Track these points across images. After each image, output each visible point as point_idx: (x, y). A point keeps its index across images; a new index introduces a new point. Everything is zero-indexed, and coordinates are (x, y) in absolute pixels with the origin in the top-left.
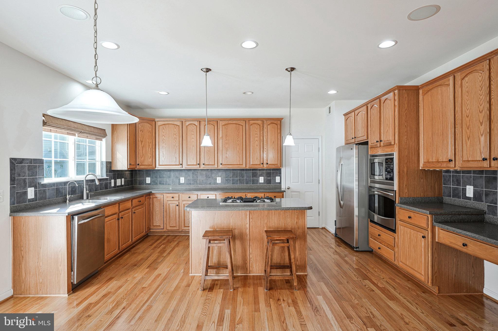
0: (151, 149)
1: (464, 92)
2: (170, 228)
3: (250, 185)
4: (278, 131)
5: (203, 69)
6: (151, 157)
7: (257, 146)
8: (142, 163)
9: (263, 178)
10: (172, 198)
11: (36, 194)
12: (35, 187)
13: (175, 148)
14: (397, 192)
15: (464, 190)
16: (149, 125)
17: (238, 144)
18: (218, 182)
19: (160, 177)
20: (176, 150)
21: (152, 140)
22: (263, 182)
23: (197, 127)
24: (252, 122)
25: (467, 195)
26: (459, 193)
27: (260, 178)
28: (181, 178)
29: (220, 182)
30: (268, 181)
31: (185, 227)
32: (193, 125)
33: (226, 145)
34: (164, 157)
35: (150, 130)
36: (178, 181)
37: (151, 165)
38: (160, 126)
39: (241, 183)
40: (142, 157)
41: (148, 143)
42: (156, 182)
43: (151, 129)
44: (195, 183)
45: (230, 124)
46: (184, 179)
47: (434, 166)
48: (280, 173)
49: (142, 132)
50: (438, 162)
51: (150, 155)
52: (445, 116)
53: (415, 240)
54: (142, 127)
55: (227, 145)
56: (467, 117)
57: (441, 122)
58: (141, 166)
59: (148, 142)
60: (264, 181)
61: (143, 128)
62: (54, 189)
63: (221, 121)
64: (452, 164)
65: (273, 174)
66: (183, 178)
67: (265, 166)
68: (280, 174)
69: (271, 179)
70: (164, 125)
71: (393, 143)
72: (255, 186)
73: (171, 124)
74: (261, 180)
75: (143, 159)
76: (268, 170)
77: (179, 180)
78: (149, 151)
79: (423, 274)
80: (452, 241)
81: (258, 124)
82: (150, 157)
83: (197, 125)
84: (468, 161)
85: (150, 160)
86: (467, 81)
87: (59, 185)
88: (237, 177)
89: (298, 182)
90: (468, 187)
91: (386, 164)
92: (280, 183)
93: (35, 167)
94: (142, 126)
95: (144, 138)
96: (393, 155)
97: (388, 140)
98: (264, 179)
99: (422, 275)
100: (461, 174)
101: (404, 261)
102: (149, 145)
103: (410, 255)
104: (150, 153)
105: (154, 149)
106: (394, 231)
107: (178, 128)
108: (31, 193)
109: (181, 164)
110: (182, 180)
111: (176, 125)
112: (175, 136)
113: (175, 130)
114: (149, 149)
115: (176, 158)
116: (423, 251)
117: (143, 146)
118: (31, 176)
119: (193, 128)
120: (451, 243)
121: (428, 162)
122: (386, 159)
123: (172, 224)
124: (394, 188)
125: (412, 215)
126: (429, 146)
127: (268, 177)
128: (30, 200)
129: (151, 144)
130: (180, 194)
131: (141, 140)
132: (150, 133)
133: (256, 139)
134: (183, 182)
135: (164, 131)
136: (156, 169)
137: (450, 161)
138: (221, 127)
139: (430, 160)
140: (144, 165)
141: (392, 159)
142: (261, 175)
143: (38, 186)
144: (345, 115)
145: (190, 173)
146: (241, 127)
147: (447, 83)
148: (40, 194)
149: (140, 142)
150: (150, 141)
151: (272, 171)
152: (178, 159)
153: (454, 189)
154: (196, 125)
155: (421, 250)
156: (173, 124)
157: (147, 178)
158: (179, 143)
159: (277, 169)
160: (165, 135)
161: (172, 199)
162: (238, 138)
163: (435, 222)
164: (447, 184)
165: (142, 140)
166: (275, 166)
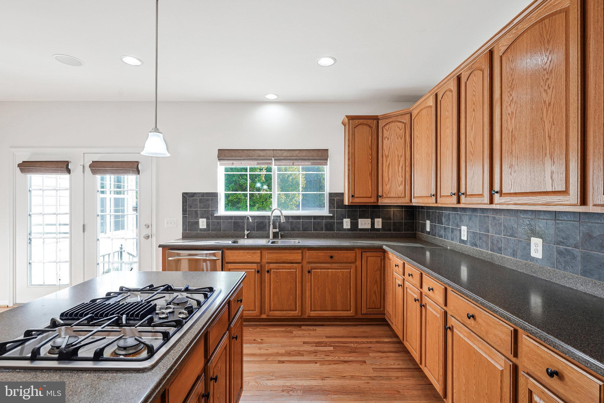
6: (402, 182)
8: (387, 193)
11: (208, 225)
12: (208, 218)
13: (428, 158)
16: (400, 125)
21: (404, 153)
23: (454, 94)
35: (402, 132)
37: (403, 197)
38: (414, 119)
40: (387, 184)
43: (402, 130)
44: (484, 244)
46: (467, 231)
49: (388, 139)
51: (400, 179)
54: (387, 131)
59: (398, 155)
61: (389, 132)
62: (231, 222)
70: (418, 114)
73: (423, 108)
75: (389, 186)
78: (399, 172)
82: (400, 184)
85: (402, 187)
87: (238, 219)
93: (208, 200)
94: (387, 128)
95: (390, 151)
102: (400, 162)
105: (408, 166)
107: (431, 111)
108: (203, 223)
112: (427, 132)
114: (398, 168)
117: (389, 164)
118: (203, 208)
119: (448, 101)
128: (202, 230)
129: (402, 159)
132: (401, 138)
135: (417, 127)
136: (412, 204)
140: (390, 197)
143: (211, 218)
148: (214, 225)
149: (384, 158)
150: (401, 154)
156: (426, 107)
158: (432, 145)
160: (418, 136)
165: (387, 154)
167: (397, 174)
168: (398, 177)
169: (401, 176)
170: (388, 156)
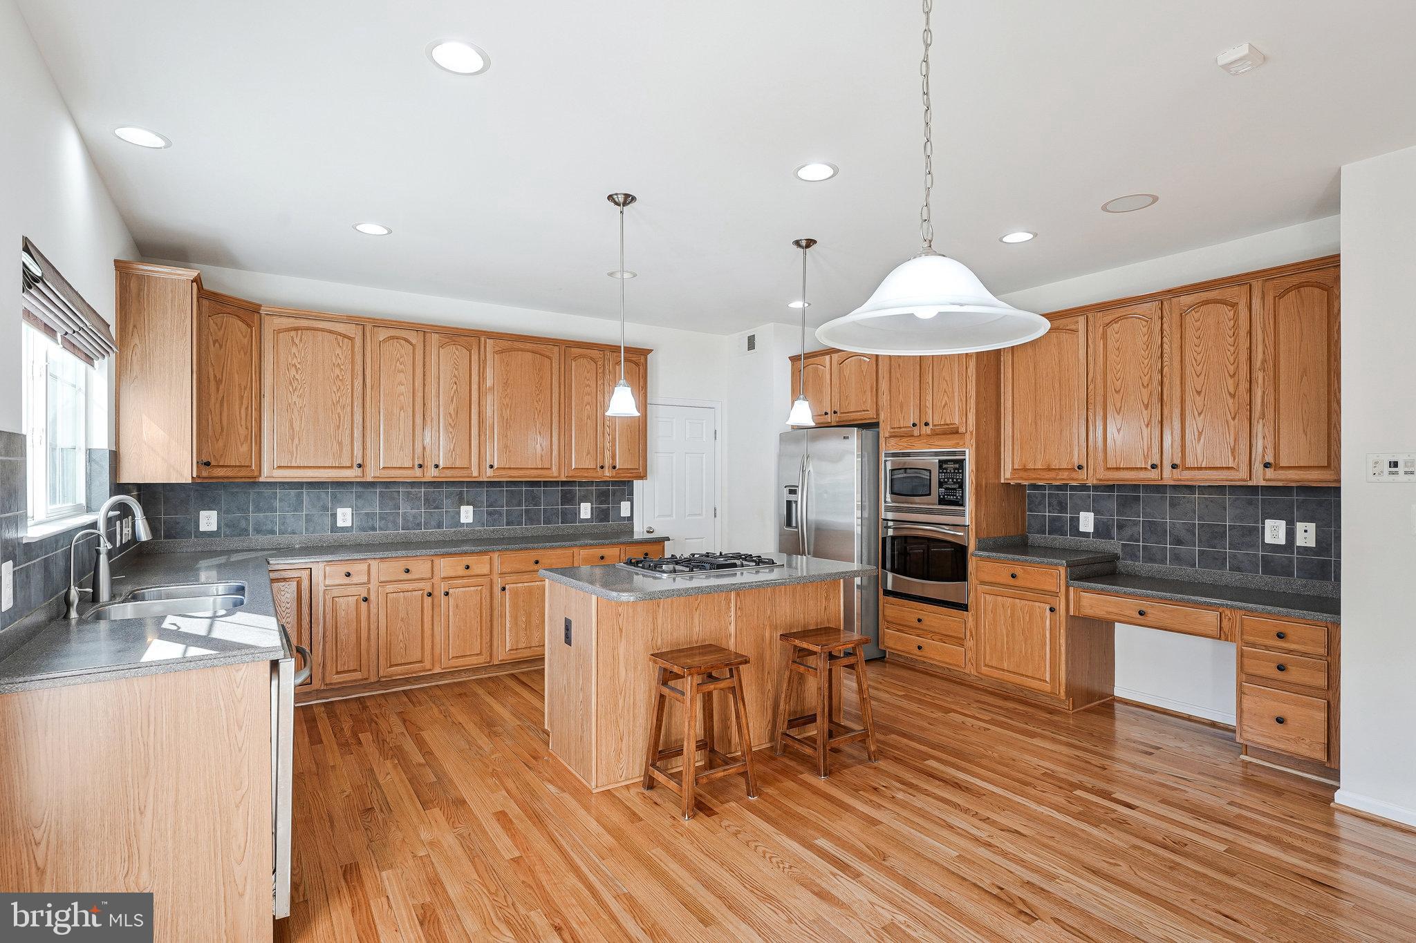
0: (247, 408)
1: (1109, 347)
2: (336, 678)
3: (558, 526)
4: (639, 382)
5: (616, 194)
6: (246, 437)
7: (588, 417)
8: (218, 457)
9: (589, 505)
10: (346, 575)
11: (15, 591)
12: (14, 558)
13: (339, 410)
14: (973, 527)
15: (1075, 521)
16: (243, 326)
17: (540, 411)
18: (463, 520)
19: (258, 509)
20: (339, 417)
21: (249, 379)
22: (589, 516)
23: (417, 350)
24: (575, 351)
25: (1081, 529)
26: (1063, 526)
27: (583, 505)
28: (340, 511)
29: (470, 520)
30: (602, 515)
31: (391, 666)
32: (403, 342)
33: (504, 411)
34: (296, 441)
35: (245, 343)
36: (328, 521)
37: (247, 466)
38: (279, 331)
39: (532, 520)
40: (218, 436)
41: (237, 386)
42: (243, 524)
43: (246, 339)
44: (390, 525)
45: (519, 350)
46: (353, 514)
47: (1038, 476)
48: (631, 493)
49: (221, 346)
50: (1049, 469)
51: (242, 431)
52: (1065, 385)
53: (1028, 618)
54: (219, 330)
55: (508, 411)
56: (1117, 392)
57: (1058, 398)
58: (215, 470)
59: (239, 385)
60: (592, 514)
61: (222, 332)
63: (492, 341)
64: (1082, 475)
65: (614, 494)
66: (349, 510)
67: (608, 473)
68: (630, 496)
69: (609, 507)
70: (296, 329)
71: (962, 430)
72: (567, 528)
73: (323, 330)
74: (585, 510)
75: (221, 443)
76: (601, 485)
77: (334, 516)
78: (241, 419)
79: (1048, 679)
80: (1110, 610)
81: (591, 358)
82: (242, 440)
83: (414, 342)
84: (1117, 468)
85: (245, 448)
86: (1116, 329)
88: (520, 504)
89: (671, 515)
90: (1082, 515)
91: (939, 473)
92: (631, 518)
93: (14, 469)
94: (219, 324)
95: (225, 372)
96: (963, 453)
97: (948, 422)
98: (592, 508)
99: (1045, 681)
100: (1069, 492)
101: (994, 663)
102: (242, 397)
103: (1014, 649)
104: (243, 422)
105: (255, 409)
106: (964, 607)
107: (350, 344)
109: (360, 466)
110: (344, 517)
111: (340, 334)
112: (337, 371)
113: (338, 351)
114: (240, 409)
115: (340, 444)
116: (1048, 635)
117: (223, 397)
119: (403, 352)
120: (1109, 613)
121: (1025, 470)
122: (940, 461)
123: (344, 664)
124: (965, 521)
125: (1018, 570)
126: (1027, 439)
127: (601, 503)
128: (8, 617)
129: (246, 394)
130: (369, 561)
131: (215, 377)
132: (245, 354)
133: (587, 399)
134: (349, 524)
135: (294, 350)
136: (261, 480)
137: (1080, 467)
138: (489, 356)
139: (1031, 466)
140: (223, 466)
141: (961, 462)
142: (585, 499)
143: (19, 556)
144: (794, 359)
145: (375, 496)
146: (547, 361)
147: (1073, 327)
148: (21, 588)
149: (213, 383)
150: (243, 384)
151: (611, 488)
152: (346, 449)
153: (1052, 520)
154: (411, 344)
155: (1044, 635)
156: (331, 332)
157: (203, 514)
158: (352, 394)
159: (623, 483)
160: (298, 366)
161: (347, 580)
162: (537, 392)
163: (1071, 580)
164: (1036, 510)
165: (219, 376)
166: (632, 473)
167: (239, 423)
168: (239, 426)
169: (244, 427)
170: (221, 381)
